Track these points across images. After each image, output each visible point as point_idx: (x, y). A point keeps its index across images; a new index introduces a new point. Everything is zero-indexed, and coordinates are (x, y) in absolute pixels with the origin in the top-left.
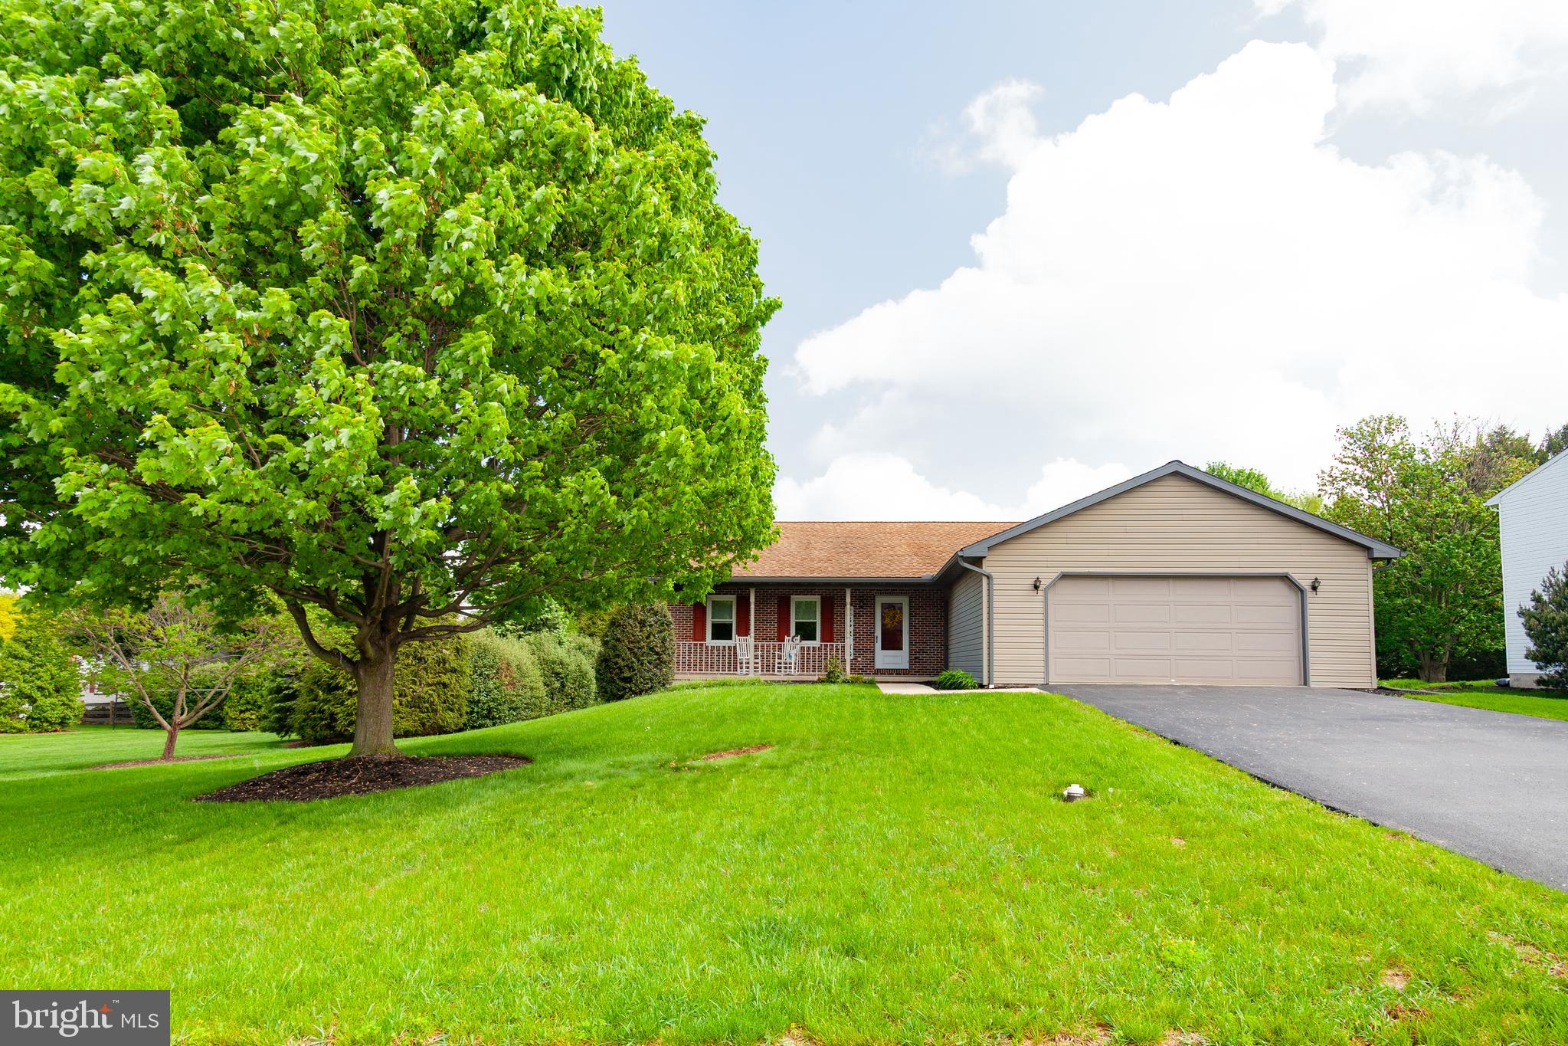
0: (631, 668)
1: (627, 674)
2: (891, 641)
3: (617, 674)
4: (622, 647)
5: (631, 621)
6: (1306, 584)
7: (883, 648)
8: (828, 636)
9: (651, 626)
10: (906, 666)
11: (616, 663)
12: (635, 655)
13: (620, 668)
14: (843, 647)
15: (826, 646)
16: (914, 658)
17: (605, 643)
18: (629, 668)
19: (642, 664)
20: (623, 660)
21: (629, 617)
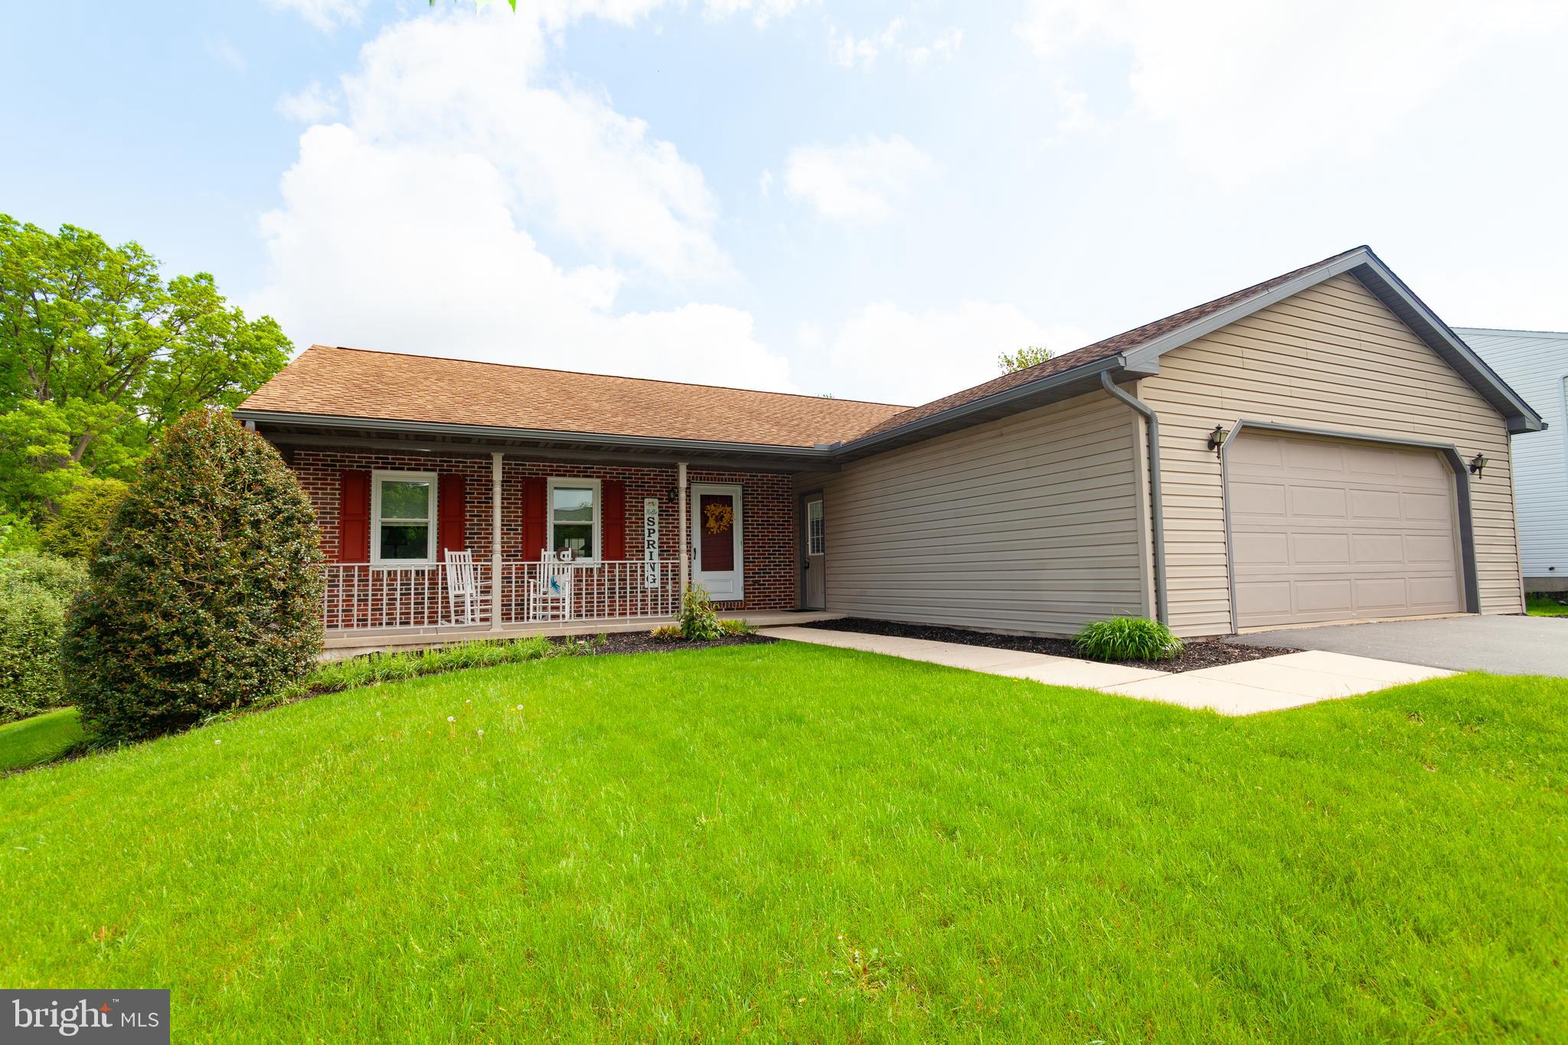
0: (193, 638)
1: (182, 656)
2: (716, 557)
3: (145, 656)
4: (164, 582)
5: (193, 511)
6: (1466, 462)
7: (703, 569)
8: (614, 548)
9: (256, 524)
10: (740, 596)
11: (142, 627)
12: (208, 602)
13: (155, 642)
14: (642, 567)
15: (612, 566)
16: (751, 582)
17: (99, 571)
18: (188, 640)
19: (232, 624)
20: (167, 616)
21: (187, 499)
